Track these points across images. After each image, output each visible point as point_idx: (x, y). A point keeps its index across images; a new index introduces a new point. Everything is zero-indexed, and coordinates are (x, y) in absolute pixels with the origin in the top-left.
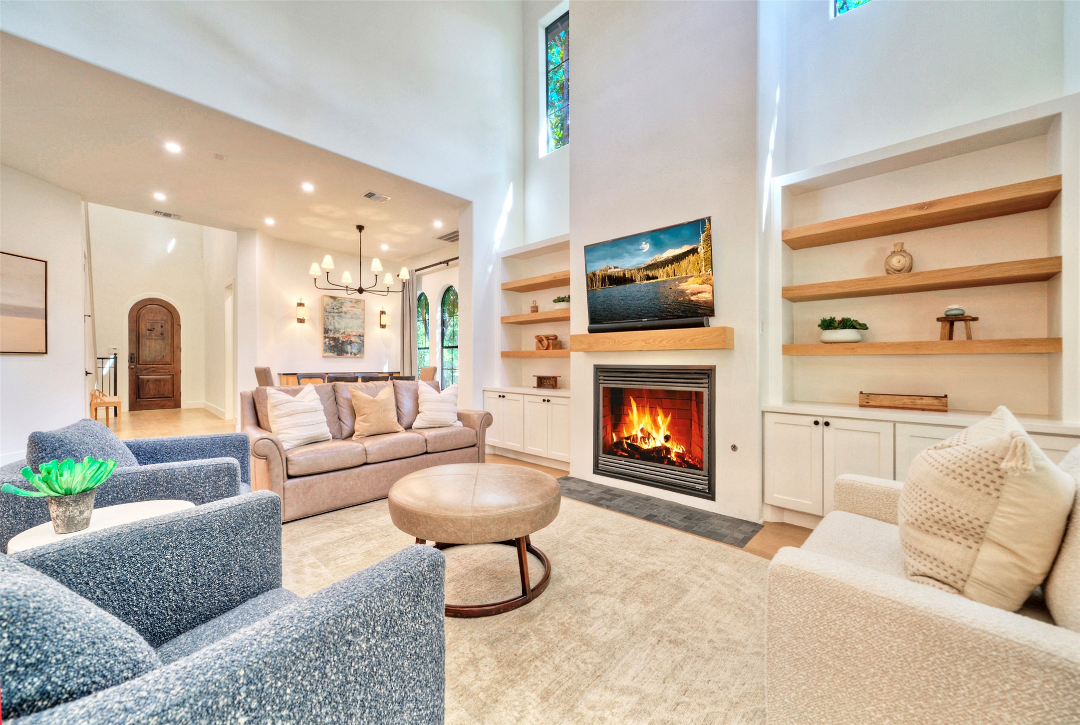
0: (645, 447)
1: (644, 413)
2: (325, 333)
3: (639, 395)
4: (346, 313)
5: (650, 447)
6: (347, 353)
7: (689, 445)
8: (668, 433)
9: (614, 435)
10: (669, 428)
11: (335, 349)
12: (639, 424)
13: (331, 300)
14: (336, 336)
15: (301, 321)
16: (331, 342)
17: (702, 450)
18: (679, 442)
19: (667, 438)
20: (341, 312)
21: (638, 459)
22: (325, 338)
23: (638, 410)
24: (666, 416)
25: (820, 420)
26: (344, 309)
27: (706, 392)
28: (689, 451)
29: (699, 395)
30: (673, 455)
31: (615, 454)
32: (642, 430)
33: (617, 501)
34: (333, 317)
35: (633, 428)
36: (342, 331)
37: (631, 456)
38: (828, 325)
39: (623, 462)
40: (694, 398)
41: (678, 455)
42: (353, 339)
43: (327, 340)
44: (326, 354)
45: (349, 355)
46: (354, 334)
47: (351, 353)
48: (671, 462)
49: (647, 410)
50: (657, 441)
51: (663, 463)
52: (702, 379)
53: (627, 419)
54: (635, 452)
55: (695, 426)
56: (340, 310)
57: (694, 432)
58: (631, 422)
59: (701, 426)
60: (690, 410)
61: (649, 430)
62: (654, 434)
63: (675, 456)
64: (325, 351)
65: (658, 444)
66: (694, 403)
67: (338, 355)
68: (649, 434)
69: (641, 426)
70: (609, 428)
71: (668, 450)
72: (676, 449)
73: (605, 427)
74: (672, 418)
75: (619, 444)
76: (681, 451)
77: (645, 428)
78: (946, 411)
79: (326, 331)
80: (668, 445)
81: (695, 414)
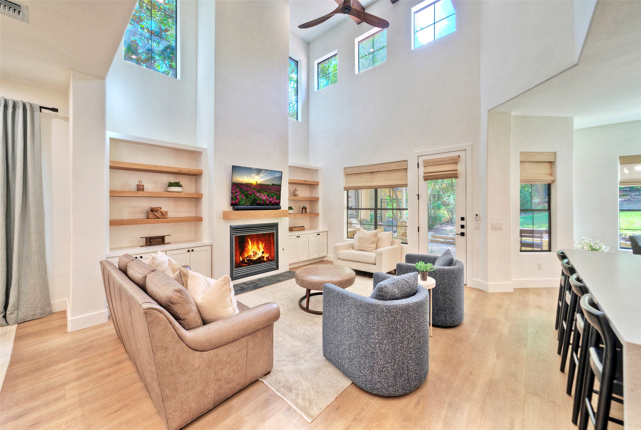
0: (255, 259)
1: (254, 244)
3: (252, 237)
5: (257, 258)
7: (270, 253)
8: (263, 250)
9: (241, 258)
10: (264, 248)
12: (252, 250)
17: (274, 253)
18: (267, 253)
19: (263, 253)
21: (252, 265)
23: (251, 244)
24: (262, 244)
25: (298, 236)
27: (275, 232)
28: (270, 255)
29: (273, 233)
30: (265, 259)
31: (242, 266)
32: (253, 252)
35: (250, 252)
37: (249, 264)
39: (245, 269)
40: (272, 235)
41: (267, 258)
48: (264, 262)
49: (255, 243)
50: (260, 255)
51: (261, 263)
52: (274, 228)
53: (247, 249)
54: (251, 262)
55: (272, 245)
57: (272, 248)
58: (249, 250)
59: (274, 245)
60: (271, 240)
61: (256, 251)
62: (258, 252)
63: (266, 259)
65: (260, 256)
66: (272, 237)
68: (256, 253)
69: (253, 250)
70: (238, 255)
71: (263, 257)
72: (266, 255)
73: (236, 255)
74: (265, 244)
75: (244, 260)
76: (268, 256)
77: (254, 251)
78: (304, 230)
80: (263, 255)
81: (272, 241)
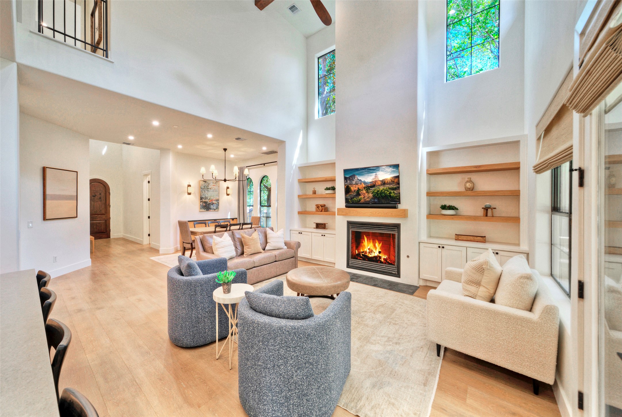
0: (370, 256)
1: (370, 242)
2: (201, 200)
3: (368, 235)
4: (210, 189)
5: (372, 256)
6: (211, 209)
7: (389, 255)
8: (380, 250)
9: (356, 251)
10: (381, 248)
11: (205, 207)
12: (367, 247)
13: (204, 183)
14: (206, 200)
15: (189, 194)
16: (204, 204)
17: (395, 257)
18: (385, 254)
19: (380, 252)
20: (208, 189)
21: (367, 261)
22: (201, 202)
23: (367, 241)
24: (379, 243)
25: (441, 246)
26: (210, 187)
27: (396, 234)
28: (389, 258)
29: (394, 235)
30: (382, 259)
31: (357, 259)
32: (369, 249)
33: (359, 279)
34: (205, 191)
35: (365, 248)
36: (209, 198)
37: (364, 259)
38: (444, 207)
39: (360, 263)
40: (391, 236)
41: (384, 259)
42: (214, 202)
43: (202, 203)
44: (201, 210)
45: (212, 210)
46: (214, 199)
47: (213, 209)
48: (381, 262)
49: (371, 241)
50: (376, 253)
51: (378, 263)
52: (395, 229)
53: (362, 244)
54: (366, 258)
55: (392, 248)
56: (208, 187)
57: (391, 250)
58: (364, 245)
59: (394, 247)
60: (390, 241)
61: (372, 249)
62: (374, 251)
63: (383, 260)
64: (201, 208)
65: (376, 255)
66: (391, 238)
67: (207, 210)
68: (372, 251)
69: (369, 247)
70: (354, 248)
71: (380, 257)
72: (384, 257)
73: (352, 247)
74: (382, 244)
75: (359, 254)
76: (386, 258)
77: (370, 248)
78: (485, 242)
79: (201, 198)
80: (380, 255)
81: (392, 243)
